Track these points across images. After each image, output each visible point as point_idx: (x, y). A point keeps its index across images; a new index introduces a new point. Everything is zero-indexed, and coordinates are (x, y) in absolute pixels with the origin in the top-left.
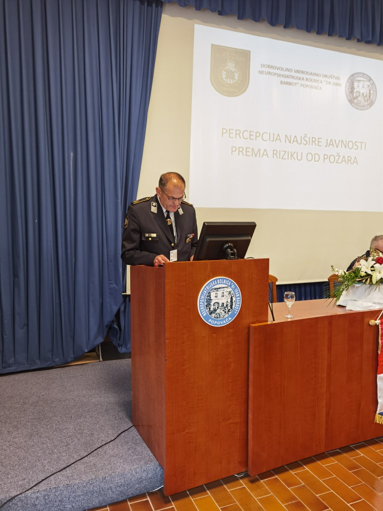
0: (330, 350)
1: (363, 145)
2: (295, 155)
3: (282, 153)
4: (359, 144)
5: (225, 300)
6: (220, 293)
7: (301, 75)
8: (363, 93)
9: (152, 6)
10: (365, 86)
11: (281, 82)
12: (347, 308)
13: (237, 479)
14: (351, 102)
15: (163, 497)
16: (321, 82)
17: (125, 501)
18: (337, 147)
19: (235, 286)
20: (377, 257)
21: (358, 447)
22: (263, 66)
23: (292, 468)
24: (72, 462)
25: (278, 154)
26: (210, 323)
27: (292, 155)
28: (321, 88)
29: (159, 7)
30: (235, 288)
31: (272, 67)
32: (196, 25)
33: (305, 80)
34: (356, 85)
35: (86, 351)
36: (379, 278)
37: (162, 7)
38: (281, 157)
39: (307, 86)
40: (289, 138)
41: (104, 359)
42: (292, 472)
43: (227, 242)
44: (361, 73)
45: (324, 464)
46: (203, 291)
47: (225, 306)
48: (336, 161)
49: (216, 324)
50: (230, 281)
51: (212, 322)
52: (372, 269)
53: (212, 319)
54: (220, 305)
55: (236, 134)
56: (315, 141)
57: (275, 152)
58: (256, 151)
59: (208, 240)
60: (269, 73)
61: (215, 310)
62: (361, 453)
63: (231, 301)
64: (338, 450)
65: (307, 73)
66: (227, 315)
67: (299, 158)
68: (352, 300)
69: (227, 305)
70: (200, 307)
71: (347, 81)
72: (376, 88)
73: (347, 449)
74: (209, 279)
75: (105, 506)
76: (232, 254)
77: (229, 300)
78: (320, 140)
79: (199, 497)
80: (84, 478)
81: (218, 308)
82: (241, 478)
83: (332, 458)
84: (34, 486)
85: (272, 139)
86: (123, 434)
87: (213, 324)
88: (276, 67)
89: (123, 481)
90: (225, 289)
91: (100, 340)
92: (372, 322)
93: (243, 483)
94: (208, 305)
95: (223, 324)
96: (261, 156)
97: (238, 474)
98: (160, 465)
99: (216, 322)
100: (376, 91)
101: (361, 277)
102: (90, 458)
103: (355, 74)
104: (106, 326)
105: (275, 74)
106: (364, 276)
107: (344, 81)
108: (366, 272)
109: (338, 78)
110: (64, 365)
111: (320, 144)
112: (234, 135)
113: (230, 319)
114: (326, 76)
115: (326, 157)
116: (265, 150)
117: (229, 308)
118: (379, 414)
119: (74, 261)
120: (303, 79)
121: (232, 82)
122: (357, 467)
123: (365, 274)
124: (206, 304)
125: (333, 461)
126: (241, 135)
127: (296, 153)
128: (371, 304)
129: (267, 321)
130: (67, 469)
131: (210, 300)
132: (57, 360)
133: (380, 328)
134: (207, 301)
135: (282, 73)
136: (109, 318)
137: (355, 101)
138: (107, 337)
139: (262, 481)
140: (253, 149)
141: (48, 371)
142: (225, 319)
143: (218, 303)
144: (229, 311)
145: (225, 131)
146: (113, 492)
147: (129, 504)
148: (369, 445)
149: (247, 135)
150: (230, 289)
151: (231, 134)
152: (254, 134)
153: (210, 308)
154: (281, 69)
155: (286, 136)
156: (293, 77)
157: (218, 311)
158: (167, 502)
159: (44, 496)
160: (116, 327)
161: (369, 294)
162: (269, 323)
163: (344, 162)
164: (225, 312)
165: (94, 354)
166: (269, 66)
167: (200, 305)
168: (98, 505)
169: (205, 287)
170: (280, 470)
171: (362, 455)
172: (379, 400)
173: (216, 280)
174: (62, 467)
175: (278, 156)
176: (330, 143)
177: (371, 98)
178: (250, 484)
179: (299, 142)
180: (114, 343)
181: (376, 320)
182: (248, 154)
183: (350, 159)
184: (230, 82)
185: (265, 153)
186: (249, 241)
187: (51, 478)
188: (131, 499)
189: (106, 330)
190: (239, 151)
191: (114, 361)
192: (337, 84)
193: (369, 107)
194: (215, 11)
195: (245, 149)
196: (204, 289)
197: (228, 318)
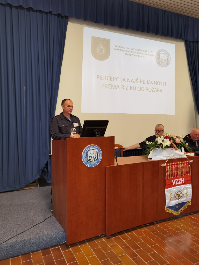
0: (143, 178)
1: (165, 83)
2: (132, 88)
3: (126, 87)
4: (163, 83)
5: (94, 155)
6: (92, 152)
7: (135, 51)
8: (164, 59)
9: (63, 18)
10: (165, 56)
11: (125, 54)
12: (152, 159)
13: (101, 237)
14: (158, 63)
15: (66, 246)
16: (144, 54)
17: (48, 248)
18: (152, 84)
19: (99, 148)
20: (165, 136)
21: (157, 223)
22: (116, 46)
23: (126, 233)
24: (24, 231)
25: (124, 88)
26: (88, 165)
27: (131, 88)
28: (144, 57)
29: (67, 19)
30: (99, 150)
31: (121, 47)
32: (84, 27)
33: (136, 53)
34: (160, 55)
35: (31, 182)
36: (166, 145)
37: (68, 19)
38: (126, 89)
39: (137, 56)
40: (129, 80)
41: (40, 186)
42: (126, 234)
43: (96, 129)
44: (163, 50)
45: (141, 230)
46: (84, 151)
47: (94, 158)
48: (152, 91)
49: (90, 166)
50: (97, 146)
51: (89, 165)
52: (163, 141)
53: (89, 164)
54: (92, 157)
55: (104, 78)
56: (142, 81)
57: (123, 86)
58: (114, 86)
59: (87, 128)
60: (119, 50)
61: (90, 160)
62: (158, 225)
63: (97, 156)
64: (148, 224)
65: (137, 50)
66: (95, 162)
67: (134, 89)
68: (154, 156)
69: (95, 158)
70: (83, 158)
71: (156, 54)
72: (170, 57)
73: (152, 224)
74: (87, 146)
75: (39, 250)
76: (98, 134)
77: (96, 155)
78: (144, 81)
79: (83, 246)
80: (29, 237)
81: (91, 159)
82: (103, 237)
83: (145, 228)
84: (6, 241)
85: (121, 80)
86: (48, 219)
87: (89, 166)
88: (123, 47)
89: (47, 238)
90: (95, 150)
91: (38, 177)
92: (162, 165)
93: (104, 239)
94: (87, 157)
95: (94, 166)
96: (116, 88)
97: (101, 235)
98: (65, 231)
99: (90, 165)
100: (170, 58)
101: (158, 145)
102: (33, 229)
103: (160, 50)
104: (41, 170)
105: (122, 50)
106: (159, 145)
107: (155, 53)
108: (160, 143)
109: (152, 52)
110: (20, 189)
111: (144, 83)
112: (103, 79)
113: (97, 163)
114: (146, 51)
115: (147, 89)
116: (118, 85)
117: (96, 159)
118: (167, 207)
119: (25, 138)
120: (135, 53)
121: (101, 54)
122: (156, 231)
123: (160, 144)
124: (85, 157)
125: (145, 229)
126: (106, 78)
127: (133, 87)
128: (162, 157)
129: (114, 165)
130: (22, 234)
131: (88, 155)
132: (17, 187)
133: (166, 168)
134: (86, 156)
135: (125, 49)
136: (42, 166)
137: (160, 63)
138: (41, 176)
139: (112, 238)
140: (112, 85)
141: (12, 192)
142: (94, 164)
143: (91, 156)
144: (96, 160)
145: (98, 77)
146: (43, 244)
147: (50, 249)
148: (163, 222)
149: (109, 78)
150: (96, 150)
151: (101, 78)
152: (113, 78)
153: (87, 159)
154: (125, 48)
155: (128, 79)
156: (130, 52)
157: (91, 160)
158: (68, 248)
159: (11, 245)
160: (46, 170)
161: (162, 153)
162: (115, 165)
163: (156, 92)
164: (95, 161)
165: (35, 184)
166: (119, 47)
167: (83, 157)
168: (36, 250)
169: (85, 149)
170: (120, 233)
171: (159, 226)
172: (167, 201)
173: (90, 146)
174: (19, 233)
175: (124, 89)
176: (149, 82)
177: (168, 61)
178: (107, 239)
179: (134, 82)
180: (45, 178)
181: (164, 164)
182: (110, 87)
183: (158, 90)
184: (101, 53)
185: (118, 87)
186: (105, 129)
187: (14, 237)
188: (51, 247)
189: (41, 172)
190: (105, 86)
191: (45, 187)
192: (152, 55)
193: (167, 66)
194: (93, 21)
195: (108, 85)
196: (85, 150)
197: (96, 163)
